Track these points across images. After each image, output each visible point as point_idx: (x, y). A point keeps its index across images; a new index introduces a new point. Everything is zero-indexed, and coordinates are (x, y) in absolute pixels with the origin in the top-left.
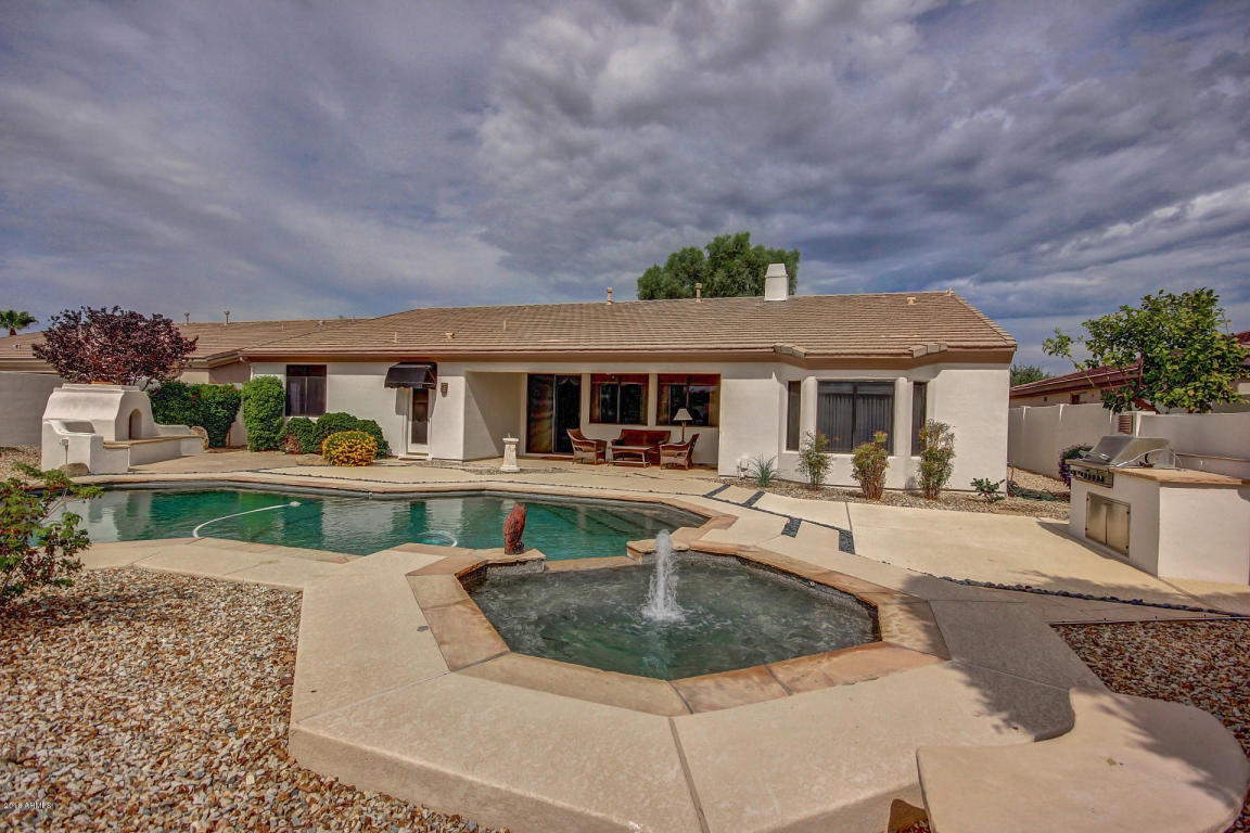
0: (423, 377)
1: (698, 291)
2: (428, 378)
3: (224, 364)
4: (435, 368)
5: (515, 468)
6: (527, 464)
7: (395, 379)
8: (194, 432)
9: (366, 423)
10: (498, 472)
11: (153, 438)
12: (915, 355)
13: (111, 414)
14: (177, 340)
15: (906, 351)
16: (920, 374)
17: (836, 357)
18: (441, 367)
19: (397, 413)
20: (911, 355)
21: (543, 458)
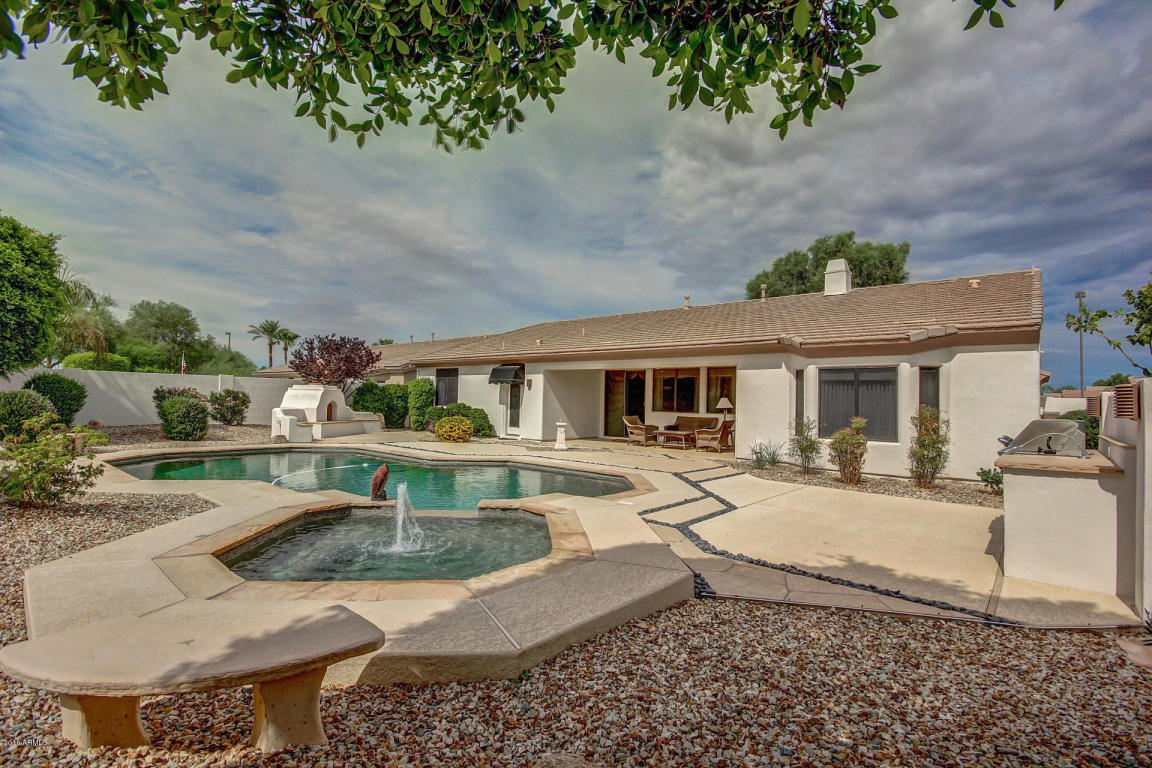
0: (513, 374)
1: (763, 292)
2: (516, 376)
3: (410, 371)
4: (523, 367)
5: (563, 447)
6: (571, 444)
7: (496, 377)
8: (376, 417)
9: (476, 410)
10: (551, 449)
11: (348, 420)
12: (912, 339)
13: (315, 404)
14: (369, 354)
15: (902, 336)
16: (928, 359)
17: (832, 345)
18: (528, 367)
19: (501, 403)
20: (908, 339)
21: (614, 441)
